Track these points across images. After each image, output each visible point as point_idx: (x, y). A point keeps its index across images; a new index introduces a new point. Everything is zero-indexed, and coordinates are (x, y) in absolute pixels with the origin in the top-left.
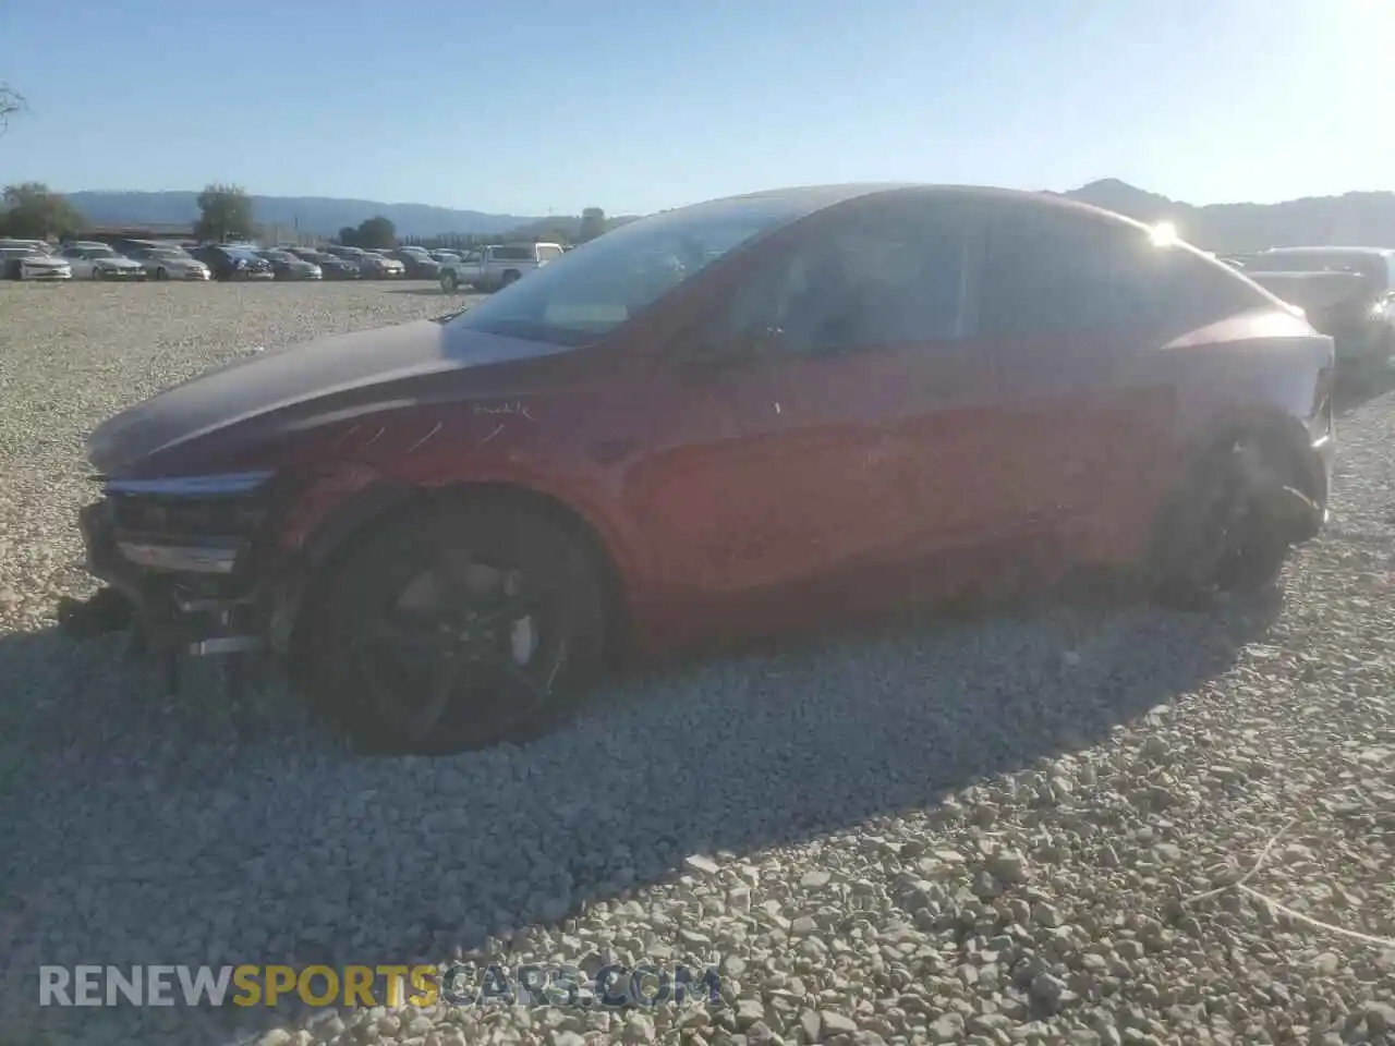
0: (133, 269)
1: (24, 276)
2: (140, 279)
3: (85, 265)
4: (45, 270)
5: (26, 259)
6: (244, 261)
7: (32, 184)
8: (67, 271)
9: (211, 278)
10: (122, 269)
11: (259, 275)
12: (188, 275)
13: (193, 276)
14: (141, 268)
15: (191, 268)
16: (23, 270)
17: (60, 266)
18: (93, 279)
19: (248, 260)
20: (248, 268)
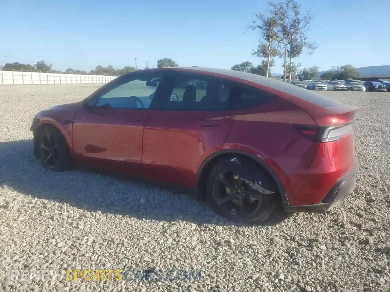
0: (343, 88)
1: (316, 89)
2: (344, 90)
3: (332, 86)
4: (321, 88)
5: (317, 85)
6: (378, 86)
7: (348, 65)
8: (326, 88)
9: (366, 91)
10: (340, 88)
11: (382, 90)
12: (359, 90)
13: (360, 90)
14: (346, 87)
15: (359, 88)
16: (316, 87)
17: (324, 87)
18: (332, 90)
19: (379, 85)
20: (378, 88)
